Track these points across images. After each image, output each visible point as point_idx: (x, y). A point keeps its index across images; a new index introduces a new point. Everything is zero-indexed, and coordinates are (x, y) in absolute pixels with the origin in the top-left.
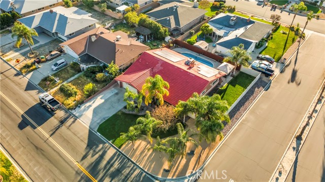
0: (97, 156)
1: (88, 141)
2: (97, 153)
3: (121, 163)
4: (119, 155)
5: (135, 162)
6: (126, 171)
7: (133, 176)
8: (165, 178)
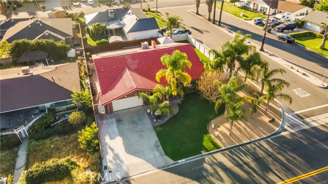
0: (222, 174)
1: (189, 177)
2: (217, 172)
3: (245, 154)
4: (231, 152)
5: (249, 141)
6: (261, 153)
7: (270, 150)
8: (280, 126)
